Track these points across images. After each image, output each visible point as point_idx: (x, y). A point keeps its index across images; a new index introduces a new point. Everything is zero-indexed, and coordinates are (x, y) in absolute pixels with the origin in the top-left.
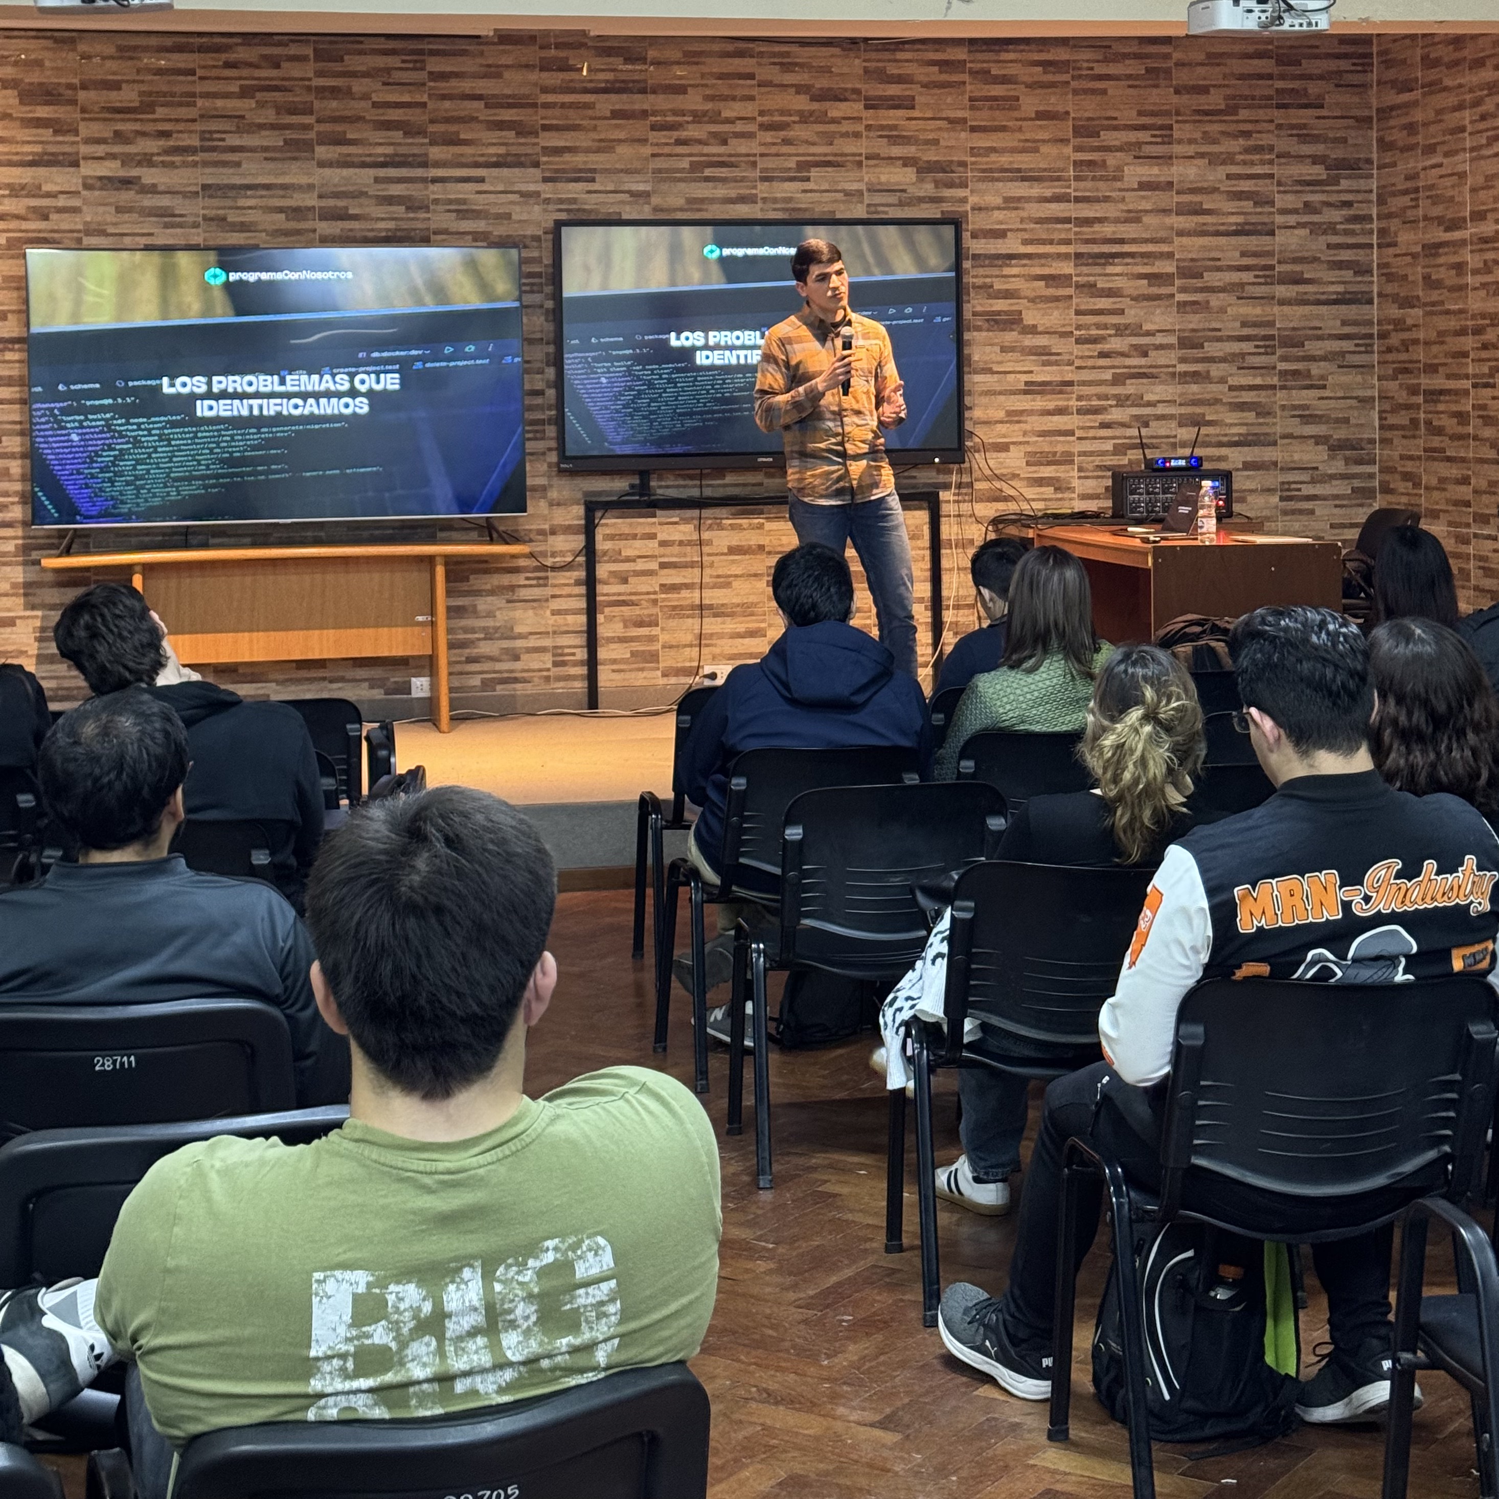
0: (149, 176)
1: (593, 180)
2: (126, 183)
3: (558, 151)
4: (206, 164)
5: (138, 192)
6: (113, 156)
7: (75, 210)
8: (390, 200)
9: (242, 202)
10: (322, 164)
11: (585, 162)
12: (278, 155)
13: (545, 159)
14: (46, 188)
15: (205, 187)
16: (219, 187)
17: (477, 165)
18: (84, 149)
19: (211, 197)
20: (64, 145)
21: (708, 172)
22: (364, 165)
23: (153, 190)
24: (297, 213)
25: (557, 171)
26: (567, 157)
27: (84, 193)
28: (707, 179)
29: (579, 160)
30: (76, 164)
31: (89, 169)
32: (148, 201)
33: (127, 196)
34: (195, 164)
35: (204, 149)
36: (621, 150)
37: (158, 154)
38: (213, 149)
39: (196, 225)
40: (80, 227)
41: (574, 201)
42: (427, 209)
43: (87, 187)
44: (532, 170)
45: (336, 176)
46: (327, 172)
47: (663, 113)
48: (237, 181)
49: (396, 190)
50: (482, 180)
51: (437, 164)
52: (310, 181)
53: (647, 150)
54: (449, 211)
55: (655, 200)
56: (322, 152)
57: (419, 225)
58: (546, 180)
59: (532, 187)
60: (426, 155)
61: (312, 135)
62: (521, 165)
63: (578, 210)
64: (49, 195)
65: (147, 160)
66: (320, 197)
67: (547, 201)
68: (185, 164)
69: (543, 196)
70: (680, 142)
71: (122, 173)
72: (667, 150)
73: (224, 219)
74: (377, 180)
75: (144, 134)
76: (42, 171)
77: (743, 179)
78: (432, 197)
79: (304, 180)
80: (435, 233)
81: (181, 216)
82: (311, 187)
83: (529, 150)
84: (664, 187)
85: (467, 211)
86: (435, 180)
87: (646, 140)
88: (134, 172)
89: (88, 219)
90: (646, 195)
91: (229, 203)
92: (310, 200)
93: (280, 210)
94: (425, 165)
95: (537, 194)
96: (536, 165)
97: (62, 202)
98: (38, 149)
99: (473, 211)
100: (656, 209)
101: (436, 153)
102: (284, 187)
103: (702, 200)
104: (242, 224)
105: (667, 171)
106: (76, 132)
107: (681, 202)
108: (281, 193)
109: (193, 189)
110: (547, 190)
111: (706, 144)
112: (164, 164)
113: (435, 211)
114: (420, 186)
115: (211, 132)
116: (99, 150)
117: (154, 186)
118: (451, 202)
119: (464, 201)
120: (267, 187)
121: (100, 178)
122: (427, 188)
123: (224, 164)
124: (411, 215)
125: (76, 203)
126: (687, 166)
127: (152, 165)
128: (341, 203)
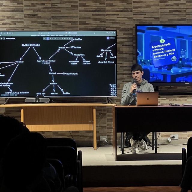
0: (39, 14)
1: (145, 15)
2: (34, 16)
3: (137, 8)
4: (53, 11)
5: (37, 18)
6: (31, 9)
7: (22, 22)
8: (96, 20)
9: (61, 20)
10: (80, 11)
11: (143, 10)
12: (70, 9)
13: (134, 10)
14: (16, 17)
15: (52, 17)
16: (55, 17)
17: (117, 11)
18: (25, 8)
19: (54, 19)
20: (20, 7)
21: (174, 13)
22: (90, 11)
23: (40, 17)
24: (74, 23)
25: (137, 12)
26: (139, 9)
27: (24, 18)
28: (174, 15)
29: (142, 10)
30: (22, 11)
31: (26, 12)
32: (39, 20)
33: (34, 19)
34: (50, 11)
35: (52, 8)
36: (153, 7)
37: (42, 9)
38: (54, 8)
39: (50, 26)
40: (23, 26)
41: (141, 20)
42: (105, 22)
43: (25, 17)
44: (130, 12)
45: (83, 14)
46: (81, 13)
49: (98, 17)
50: (118, 15)
51: (108, 11)
52: (77, 15)
53: (159, 7)
54: (110, 22)
55: (161, 20)
56: (80, 8)
57: (103, 26)
58: (134, 15)
59: (131, 16)
60: (105, 9)
61: (78, 4)
62: (128, 11)
63: (141, 22)
64: (16, 19)
65: (39, 10)
66: (79, 19)
67: (134, 20)
68: (48, 11)
69: (133, 18)
70: (167, 5)
71: (33, 13)
72: (163, 7)
73: (57, 24)
74: (93, 15)
75: (38, 4)
76: (14, 13)
77: (182, 15)
78: (106, 19)
79: (75, 15)
81: (47, 24)
82: (77, 16)
83: (130, 7)
84: (163, 16)
85: (115, 22)
86: (107, 15)
87: (158, 5)
88: (36, 13)
89: (25, 24)
90: (158, 18)
91: (58, 20)
92: (77, 20)
93: (70, 22)
94: (105, 11)
95: (132, 18)
96: (131, 11)
97: (19, 20)
98: (14, 8)
99: (116, 22)
100: (161, 22)
101: (107, 8)
102: (71, 16)
103: (172, 20)
104: (61, 25)
105: (163, 12)
106: (23, 4)
107: (167, 20)
108: (70, 18)
109: (49, 17)
110: (134, 17)
111: (173, 6)
112: (43, 11)
113: (107, 22)
114: (103, 16)
115: (54, 4)
116: (28, 8)
117: (41, 16)
118: (111, 20)
119: (114, 20)
120: (67, 17)
121: (28, 15)
122: (105, 17)
123: (57, 11)
124: (101, 23)
125: (22, 20)
126: (168, 11)
127: (40, 11)
128: (84, 20)
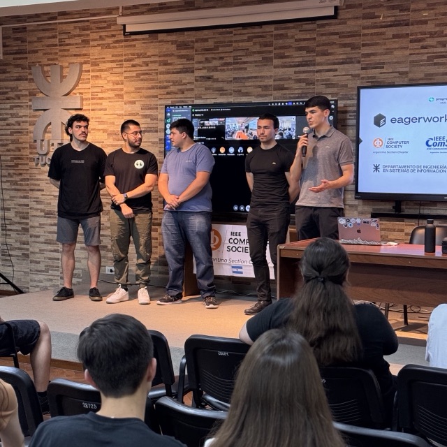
0: (216, 75)
1: (383, 68)
2: (209, 78)
3: (368, 55)
4: (235, 69)
5: (212, 82)
6: (204, 68)
7: (192, 90)
8: (300, 81)
9: (247, 84)
10: (275, 67)
11: (380, 60)
12: (260, 64)
13: (363, 59)
14: (184, 81)
15: (235, 78)
16: (239, 78)
17: (335, 64)
18: (196, 66)
19: (236, 82)
20: (189, 64)
21: (436, 61)
22: (291, 66)
23: (217, 81)
24: (266, 87)
25: (367, 64)
26: (372, 58)
27: (195, 83)
28: (435, 64)
29: (377, 59)
30: (193, 72)
31: (198, 74)
32: (216, 85)
33: (209, 83)
34: (231, 70)
35: (234, 63)
36: (396, 53)
37: (219, 66)
38: (237, 63)
39: (231, 94)
40: (194, 96)
41: (374, 77)
42: (313, 84)
43: (196, 80)
44: (357, 65)
45: (280, 71)
46: (277, 70)
47: (416, 34)
48: (246, 75)
49: (303, 76)
50: (336, 70)
51: (319, 64)
52: (271, 74)
53: (408, 52)
54: (322, 84)
55: (410, 75)
56: (276, 62)
57: (311, 91)
58: (363, 69)
59: (357, 72)
60: (315, 60)
61: (272, 55)
62: (352, 62)
63: (376, 82)
64: (185, 84)
65: (215, 69)
66: (274, 81)
67: (363, 78)
68: (228, 70)
69: (361, 76)
70: (423, 47)
71: (208, 74)
72: (417, 51)
73: (240, 91)
74: (295, 72)
75: (214, 59)
76: (182, 75)
78: (316, 78)
79: (268, 74)
81: (226, 90)
82: (271, 76)
83: (357, 56)
84: (415, 69)
85: (330, 84)
86: (317, 72)
87: (408, 48)
88: (211, 74)
89: (196, 93)
90: (406, 73)
91: (242, 85)
92: (271, 82)
93: (260, 87)
94: (314, 65)
95: (359, 75)
96: (359, 62)
97: (189, 86)
98: (181, 66)
99: (332, 84)
100: (410, 80)
101: (318, 59)
102: (262, 77)
103: (432, 75)
104: (247, 93)
105: (416, 61)
106: (193, 59)
107: (422, 75)
108: (260, 80)
109: (230, 80)
110: (363, 73)
111: (436, 47)
112: (221, 70)
113: (317, 85)
114: (312, 74)
115: (237, 56)
116: (200, 66)
117: (218, 79)
118: (323, 80)
119: (328, 80)
120: (256, 77)
121: (200, 77)
122: (314, 75)
123: (241, 69)
124: (308, 87)
125: (193, 87)
126: (426, 58)
127: (217, 71)
128: (282, 83)
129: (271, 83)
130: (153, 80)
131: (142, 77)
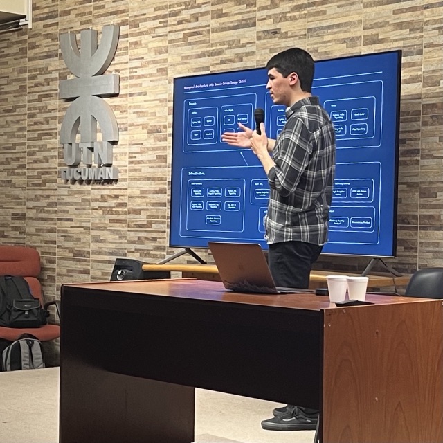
0: (285, 27)
2: (275, 32)
4: (311, 15)
5: (280, 38)
6: (270, 17)
7: (253, 53)
8: (400, 26)
9: (327, 38)
10: (366, 5)
12: (344, 3)
15: (310, 30)
16: (315, 29)
18: (259, 14)
19: (312, 36)
20: (250, 13)
23: (286, 36)
24: (352, 41)
27: (257, 42)
30: (254, 25)
32: (284, 43)
33: (275, 42)
34: (304, 16)
35: (309, 5)
37: (289, 12)
38: (313, 4)
40: (254, 64)
42: (421, 29)
43: (259, 38)
46: (368, 10)
48: (325, 24)
49: (405, 17)
52: (360, 18)
54: (434, 29)
57: (416, 42)
64: (243, 46)
65: (283, 18)
66: (364, 29)
68: (301, 17)
71: (273, 27)
73: (317, 51)
74: (395, 12)
76: (240, 31)
78: (425, 20)
79: (356, 18)
80: (425, 47)
82: (360, 22)
86: (426, 7)
88: (278, 26)
89: (258, 58)
91: (319, 39)
93: (344, 41)
97: (248, 49)
98: (239, 17)
104: (326, 52)
106: (255, 4)
108: (344, 29)
109: (303, 33)
112: (291, 18)
113: (426, 30)
114: (418, 13)
116: (264, 14)
117: (286, 33)
120: (338, 26)
121: (264, 32)
122: (422, 14)
123: (318, 13)
124: (412, 35)
125: (254, 49)
127: (286, 19)
128: (374, 31)
129: (359, 34)
130: (204, 42)
131: (190, 39)
